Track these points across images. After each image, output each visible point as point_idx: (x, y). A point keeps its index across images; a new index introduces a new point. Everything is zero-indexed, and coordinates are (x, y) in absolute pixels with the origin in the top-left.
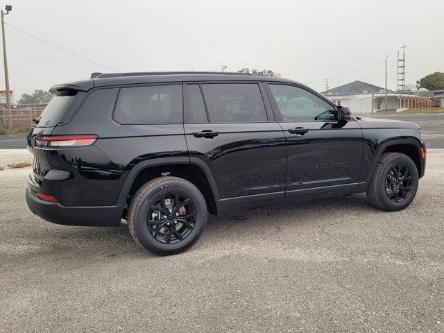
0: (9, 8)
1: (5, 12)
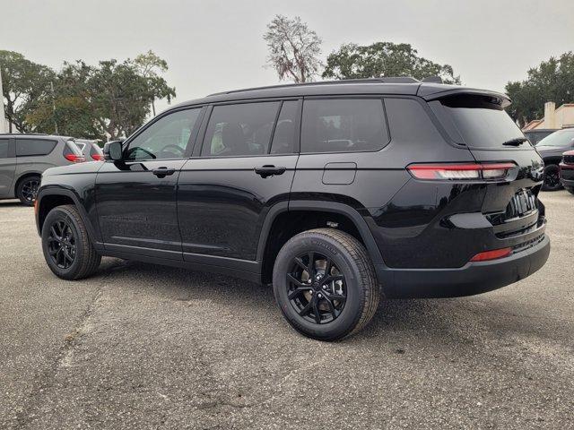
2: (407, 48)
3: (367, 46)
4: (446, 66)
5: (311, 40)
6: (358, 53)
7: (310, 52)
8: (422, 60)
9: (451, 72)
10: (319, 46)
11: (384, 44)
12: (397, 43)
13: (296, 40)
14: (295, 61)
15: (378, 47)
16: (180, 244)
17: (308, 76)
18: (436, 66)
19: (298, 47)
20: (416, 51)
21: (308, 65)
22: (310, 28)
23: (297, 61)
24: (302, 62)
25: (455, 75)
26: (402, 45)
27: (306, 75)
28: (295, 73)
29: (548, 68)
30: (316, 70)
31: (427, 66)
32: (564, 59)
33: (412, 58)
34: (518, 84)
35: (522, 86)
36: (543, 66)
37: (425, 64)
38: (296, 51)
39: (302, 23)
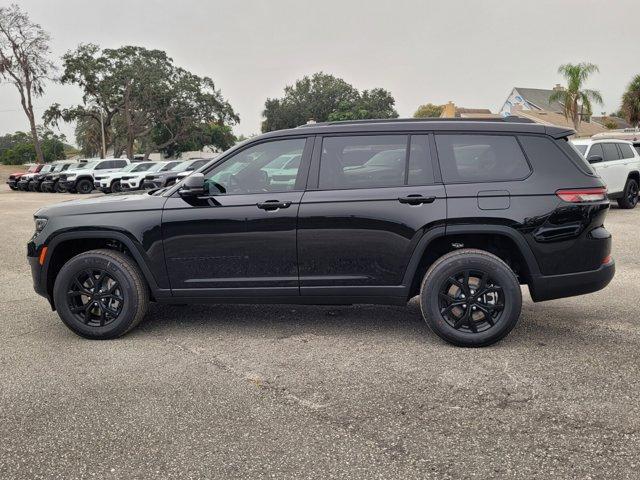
2: (161, 55)
3: (115, 48)
4: (205, 79)
5: (35, 35)
6: (105, 56)
7: (34, 49)
8: (180, 70)
9: (212, 85)
10: (47, 43)
11: (135, 49)
12: (150, 48)
13: (14, 33)
14: (14, 59)
15: (129, 51)
16: (297, 278)
17: (35, 79)
18: (195, 77)
19: (19, 42)
20: (171, 59)
21: (34, 65)
22: (32, 20)
23: (19, 60)
24: (25, 62)
25: (217, 89)
26: (156, 52)
27: (31, 77)
28: (16, 75)
29: (303, 87)
30: (45, 72)
31: (186, 77)
32: (317, 79)
33: (169, 68)
34: (277, 101)
35: (281, 103)
36: (298, 84)
37: (183, 74)
38: (15, 47)
39: (22, 11)
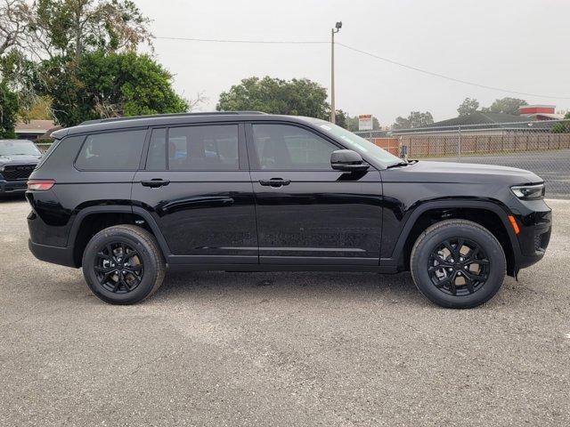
0: (339, 25)
1: (336, 30)
